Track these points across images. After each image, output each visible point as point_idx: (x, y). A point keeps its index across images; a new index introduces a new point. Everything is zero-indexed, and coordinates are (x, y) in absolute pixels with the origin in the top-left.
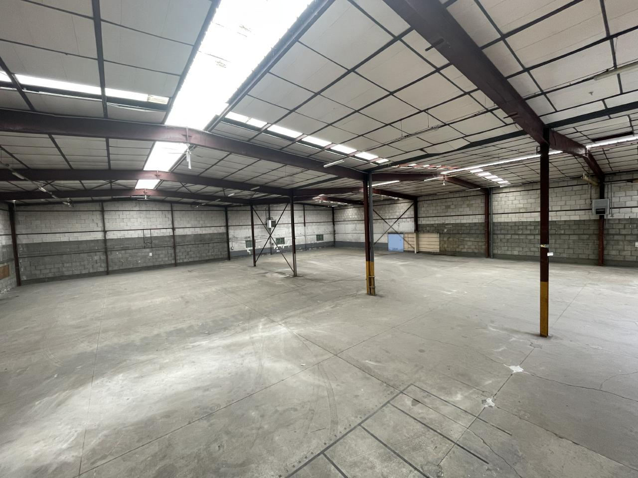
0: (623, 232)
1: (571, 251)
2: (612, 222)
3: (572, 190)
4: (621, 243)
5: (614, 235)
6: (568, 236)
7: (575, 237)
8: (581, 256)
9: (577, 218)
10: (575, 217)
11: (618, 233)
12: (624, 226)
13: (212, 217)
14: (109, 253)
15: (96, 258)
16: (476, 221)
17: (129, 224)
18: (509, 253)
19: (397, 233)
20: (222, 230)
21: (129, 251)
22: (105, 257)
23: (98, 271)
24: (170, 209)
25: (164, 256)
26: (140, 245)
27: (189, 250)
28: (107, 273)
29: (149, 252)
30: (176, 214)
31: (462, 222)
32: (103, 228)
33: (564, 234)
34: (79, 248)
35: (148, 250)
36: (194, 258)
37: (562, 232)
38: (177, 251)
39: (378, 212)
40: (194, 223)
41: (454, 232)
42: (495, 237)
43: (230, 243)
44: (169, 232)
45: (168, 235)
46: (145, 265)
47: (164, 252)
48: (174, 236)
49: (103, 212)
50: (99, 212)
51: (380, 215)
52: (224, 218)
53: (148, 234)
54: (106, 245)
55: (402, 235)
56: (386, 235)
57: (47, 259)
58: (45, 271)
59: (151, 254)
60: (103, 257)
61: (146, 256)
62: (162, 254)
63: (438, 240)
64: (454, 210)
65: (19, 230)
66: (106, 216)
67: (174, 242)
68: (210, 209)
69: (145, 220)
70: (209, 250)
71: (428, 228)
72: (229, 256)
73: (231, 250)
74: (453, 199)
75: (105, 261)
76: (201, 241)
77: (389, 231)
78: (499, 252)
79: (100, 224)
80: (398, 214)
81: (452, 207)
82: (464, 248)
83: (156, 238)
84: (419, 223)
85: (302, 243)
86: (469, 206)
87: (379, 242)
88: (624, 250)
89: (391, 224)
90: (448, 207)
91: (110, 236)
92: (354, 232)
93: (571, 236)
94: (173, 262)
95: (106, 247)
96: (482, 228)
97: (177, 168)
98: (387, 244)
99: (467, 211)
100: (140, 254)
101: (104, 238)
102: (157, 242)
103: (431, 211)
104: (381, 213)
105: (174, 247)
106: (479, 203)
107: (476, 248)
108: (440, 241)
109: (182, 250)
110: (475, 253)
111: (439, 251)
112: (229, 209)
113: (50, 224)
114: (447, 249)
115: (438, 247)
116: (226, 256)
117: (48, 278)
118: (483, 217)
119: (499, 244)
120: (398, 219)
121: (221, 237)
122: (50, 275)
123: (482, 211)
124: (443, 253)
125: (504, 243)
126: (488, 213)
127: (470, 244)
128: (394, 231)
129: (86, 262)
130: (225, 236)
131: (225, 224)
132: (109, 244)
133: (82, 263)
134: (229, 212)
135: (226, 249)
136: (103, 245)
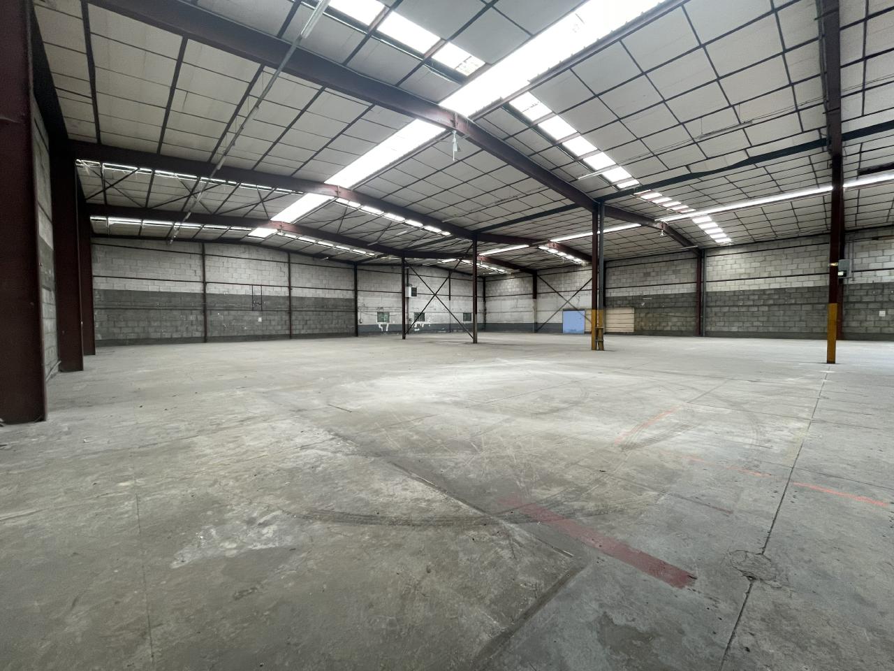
0: (866, 299)
1: (803, 324)
2: (852, 288)
3: (805, 251)
4: (863, 312)
5: (854, 303)
6: (799, 306)
7: (809, 308)
8: (814, 330)
9: (811, 284)
10: (809, 282)
11: (859, 300)
12: (867, 292)
13: (338, 277)
14: (208, 312)
15: (192, 318)
16: (685, 291)
17: (235, 275)
18: (726, 329)
19: (576, 309)
20: (350, 295)
21: (233, 313)
22: (203, 317)
23: (194, 336)
24: (287, 261)
25: (277, 322)
26: (248, 306)
27: (308, 318)
28: (205, 340)
29: (258, 317)
30: (295, 268)
31: (665, 293)
32: (202, 278)
33: (795, 304)
34: (170, 302)
35: (257, 313)
36: (313, 329)
37: (793, 301)
38: (293, 318)
39: (550, 283)
40: (314, 282)
41: (655, 305)
42: (709, 310)
43: (359, 314)
44: (284, 292)
45: (283, 295)
46: (252, 333)
47: (276, 318)
48: (290, 297)
49: (203, 256)
50: (198, 256)
51: (553, 286)
52: (353, 279)
53: (257, 291)
54: (205, 301)
55: (583, 312)
56: (560, 313)
57: (130, 314)
58: (125, 330)
59: (260, 320)
60: (201, 318)
61: (253, 322)
62: (274, 320)
63: (633, 316)
64: (656, 278)
65: (97, 271)
66: (207, 263)
67: (290, 306)
68: (336, 266)
69: (256, 271)
70: (332, 320)
71: (619, 302)
72: (358, 332)
73: (359, 324)
74: (654, 265)
75: (203, 323)
76: (323, 307)
77: (564, 307)
78: (713, 329)
79: (199, 272)
80: (578, 284)
81: (653, 274)
82: (667, 325)
83: (269, 298)
84: (608, 295)
85: (445, 322)
86: (675, 272)
87: (550, 321)
88: (866, 321)
89: (568, 298)
90: (647, 275)
91: (211, 289)
92: (514, 310)
93: (803, 306)
94: (288, 332)
95: (204, 303)
96: (691, 300)
97: (367, 184)
98: (561, 325)
99: (673, 279)
100: (246, 318)
101: (202, 292)
102: (269, 302)
103: (625, 280)
104: (554, 284)
105: (290, 313)
106: (688, 269)
107: (683, 326)
108: (635, 318)
109: (300, 317)
110: (682, 331)
111: (633, 331)
112: (359, 267)
113: (137, 265)
114: (644, 328)
115: (633, 326)
116: (354, 331)
117: (130, 340)
118: (694, 285)
119: (713, 319)
120: (578, 291)
121: (348, 304)
122: (133, 336)
123: (692, 278)
124: (638, 332)
125: (720, 317)
126: (700, 280)
127: (675, 319)
128: (571, 307)
129: (179, 323)
130: (353, 304)
131: (353, 288)
132: (209, 300)
133: (174, 323)
134: (359, 272)
135: (353, 322)
136: (202, 300)
